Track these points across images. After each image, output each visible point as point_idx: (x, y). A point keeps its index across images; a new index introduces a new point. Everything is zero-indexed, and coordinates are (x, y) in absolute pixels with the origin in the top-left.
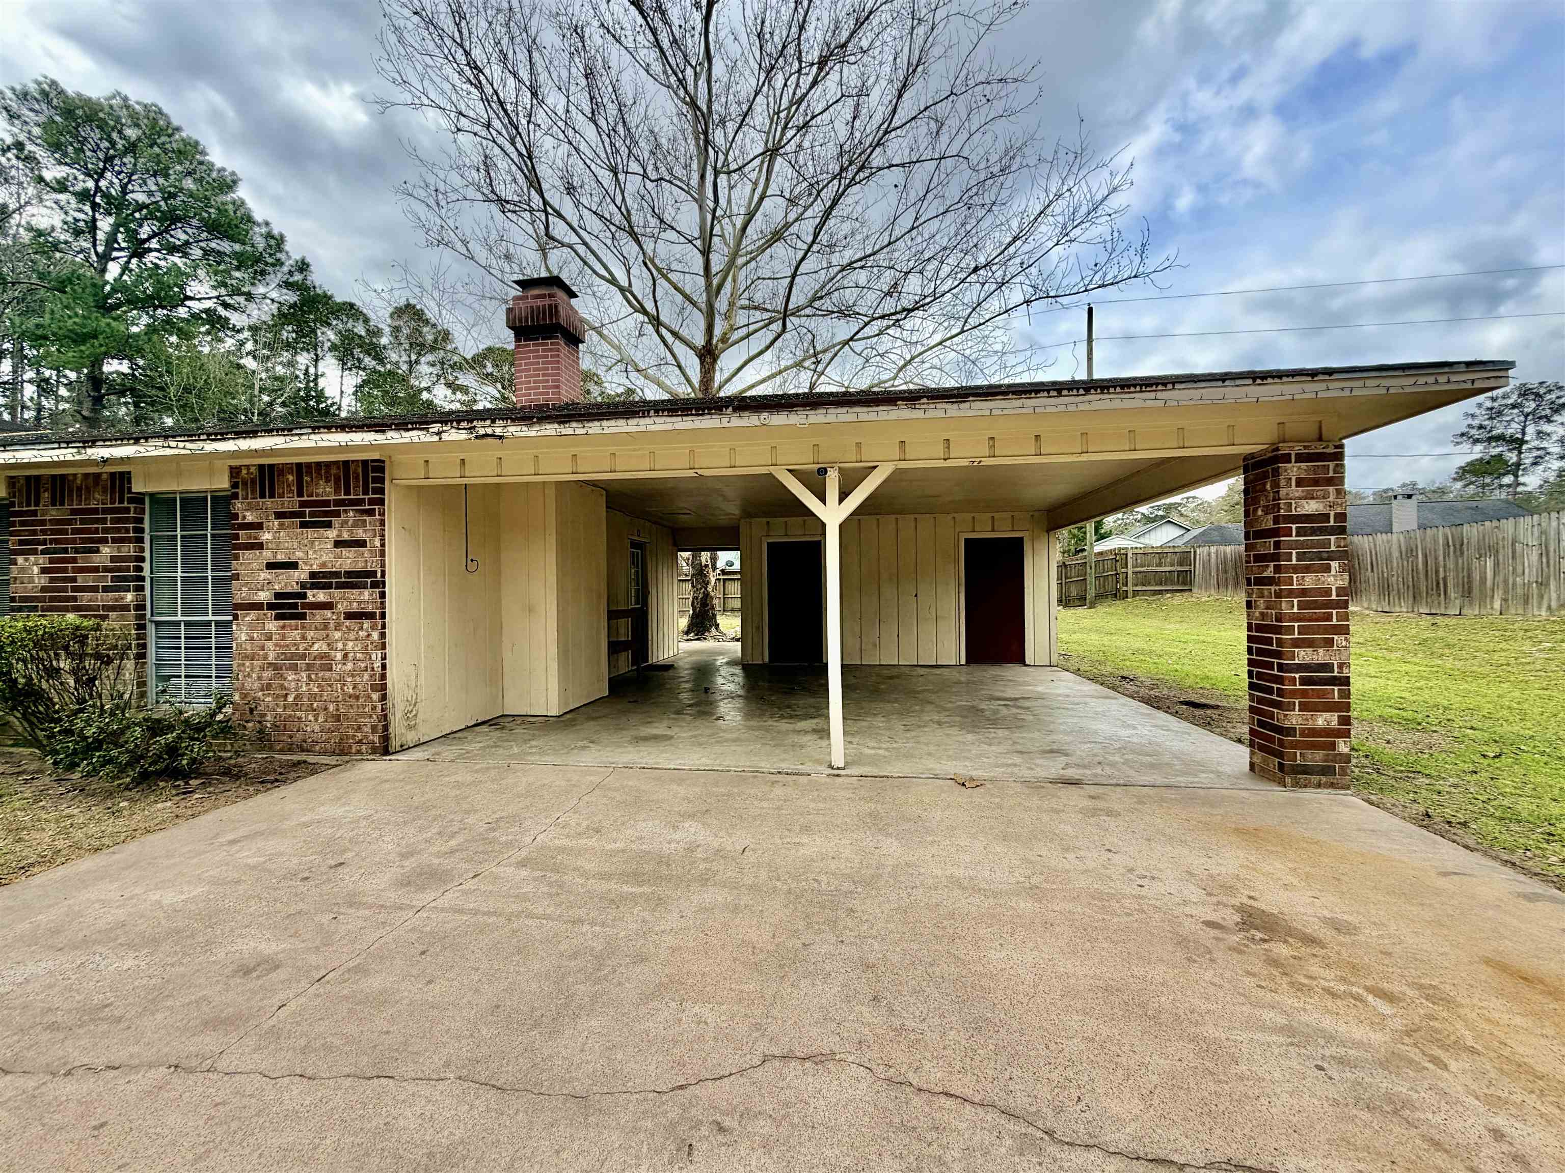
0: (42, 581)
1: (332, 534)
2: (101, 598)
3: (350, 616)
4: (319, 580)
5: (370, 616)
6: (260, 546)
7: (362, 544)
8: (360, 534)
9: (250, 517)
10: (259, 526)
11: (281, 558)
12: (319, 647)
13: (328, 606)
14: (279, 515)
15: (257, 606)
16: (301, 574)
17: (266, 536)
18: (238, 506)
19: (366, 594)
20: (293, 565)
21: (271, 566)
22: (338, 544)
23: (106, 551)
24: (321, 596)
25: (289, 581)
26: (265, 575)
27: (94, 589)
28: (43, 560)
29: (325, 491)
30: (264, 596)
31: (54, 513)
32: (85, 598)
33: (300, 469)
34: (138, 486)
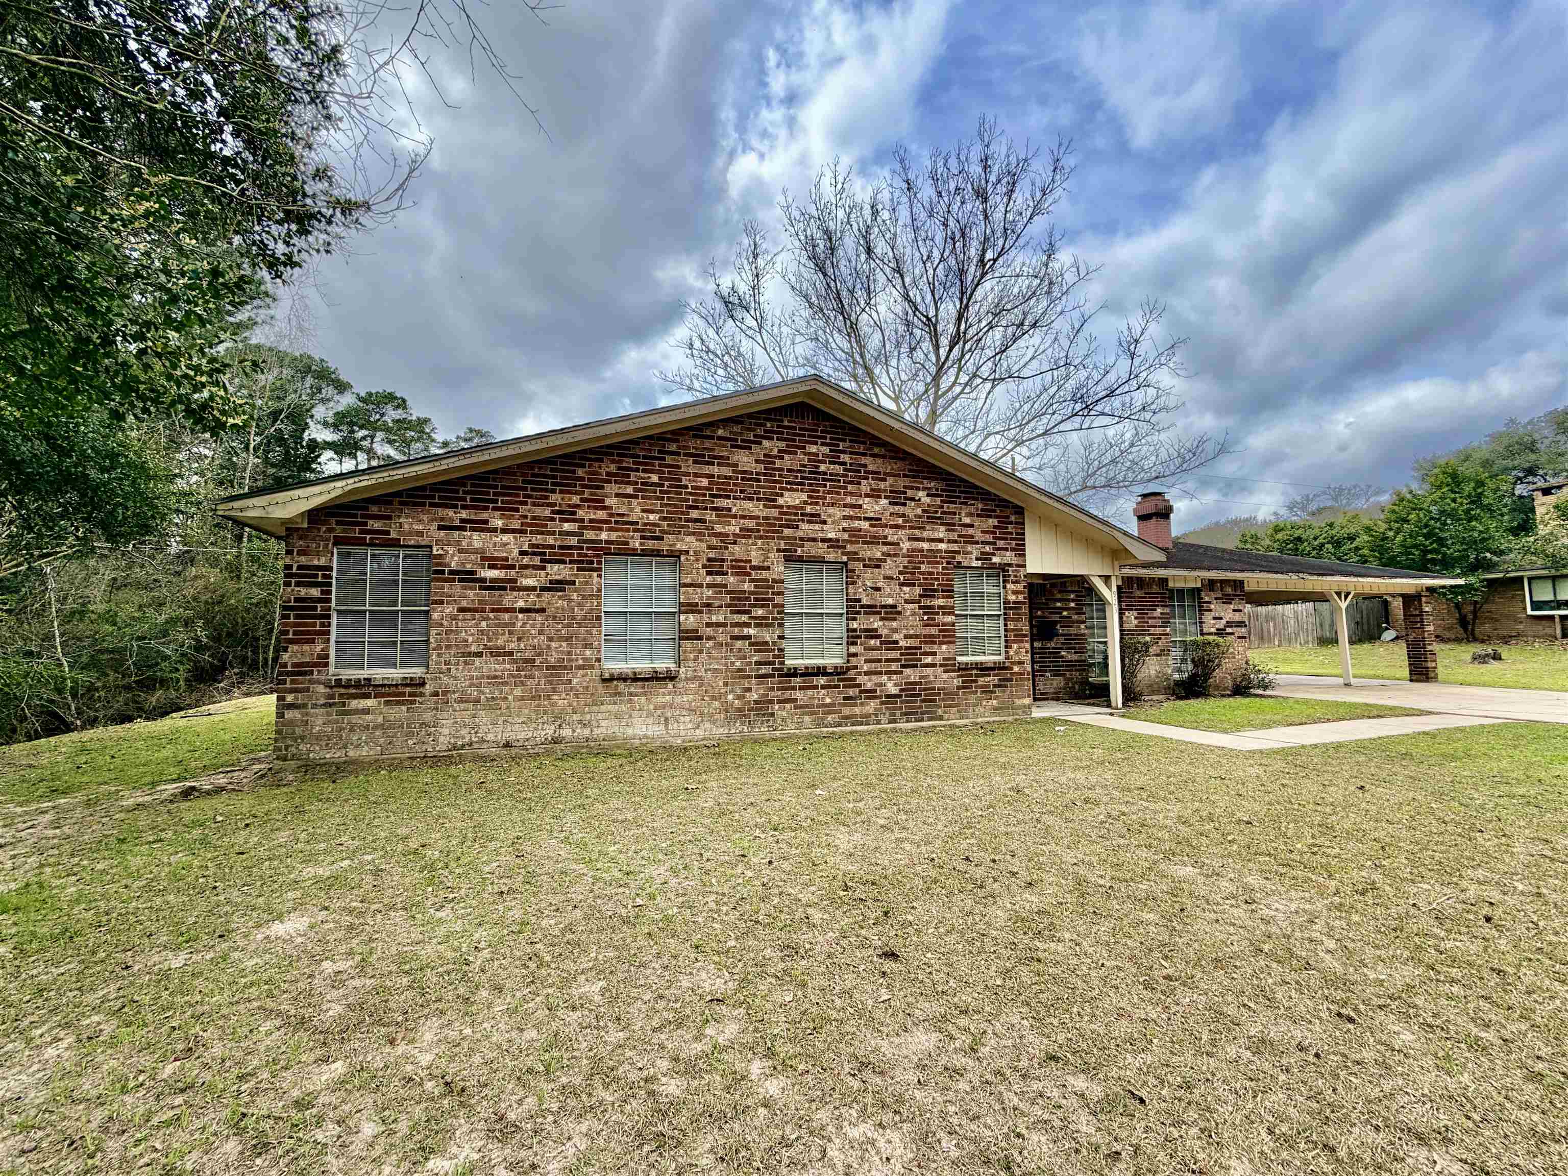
0: (1135, 622)
1: (1232, 607)
2: (1159, 630)
3: (1239, 637)
4: (1230, 624)
5: (1244, 637)
6: (1210, 610)
7: (1242, 611)
9: (1207, 599)
10: (1209, 603)
11: (1217, 615)
13: (1232, 634)
14: (1216, 599)
15: (1213, 634)
16: (1223, 622)
17: (1212, 607)
18: (1203, 594)
19: (1243, 630)
20: (1222, 618)
21: (1214, 618)
22: (1234, 611)
23: (1159, 610)
24: (1230, 630)
25: (1221, 624)
26: (1213, 622)
27: (1155, 626)
28: (1135, 613)
29: (1229, 590)
30: (1214, 630)
31: (1138, 593)
33: (1221, 582)
34: (1170, 584)
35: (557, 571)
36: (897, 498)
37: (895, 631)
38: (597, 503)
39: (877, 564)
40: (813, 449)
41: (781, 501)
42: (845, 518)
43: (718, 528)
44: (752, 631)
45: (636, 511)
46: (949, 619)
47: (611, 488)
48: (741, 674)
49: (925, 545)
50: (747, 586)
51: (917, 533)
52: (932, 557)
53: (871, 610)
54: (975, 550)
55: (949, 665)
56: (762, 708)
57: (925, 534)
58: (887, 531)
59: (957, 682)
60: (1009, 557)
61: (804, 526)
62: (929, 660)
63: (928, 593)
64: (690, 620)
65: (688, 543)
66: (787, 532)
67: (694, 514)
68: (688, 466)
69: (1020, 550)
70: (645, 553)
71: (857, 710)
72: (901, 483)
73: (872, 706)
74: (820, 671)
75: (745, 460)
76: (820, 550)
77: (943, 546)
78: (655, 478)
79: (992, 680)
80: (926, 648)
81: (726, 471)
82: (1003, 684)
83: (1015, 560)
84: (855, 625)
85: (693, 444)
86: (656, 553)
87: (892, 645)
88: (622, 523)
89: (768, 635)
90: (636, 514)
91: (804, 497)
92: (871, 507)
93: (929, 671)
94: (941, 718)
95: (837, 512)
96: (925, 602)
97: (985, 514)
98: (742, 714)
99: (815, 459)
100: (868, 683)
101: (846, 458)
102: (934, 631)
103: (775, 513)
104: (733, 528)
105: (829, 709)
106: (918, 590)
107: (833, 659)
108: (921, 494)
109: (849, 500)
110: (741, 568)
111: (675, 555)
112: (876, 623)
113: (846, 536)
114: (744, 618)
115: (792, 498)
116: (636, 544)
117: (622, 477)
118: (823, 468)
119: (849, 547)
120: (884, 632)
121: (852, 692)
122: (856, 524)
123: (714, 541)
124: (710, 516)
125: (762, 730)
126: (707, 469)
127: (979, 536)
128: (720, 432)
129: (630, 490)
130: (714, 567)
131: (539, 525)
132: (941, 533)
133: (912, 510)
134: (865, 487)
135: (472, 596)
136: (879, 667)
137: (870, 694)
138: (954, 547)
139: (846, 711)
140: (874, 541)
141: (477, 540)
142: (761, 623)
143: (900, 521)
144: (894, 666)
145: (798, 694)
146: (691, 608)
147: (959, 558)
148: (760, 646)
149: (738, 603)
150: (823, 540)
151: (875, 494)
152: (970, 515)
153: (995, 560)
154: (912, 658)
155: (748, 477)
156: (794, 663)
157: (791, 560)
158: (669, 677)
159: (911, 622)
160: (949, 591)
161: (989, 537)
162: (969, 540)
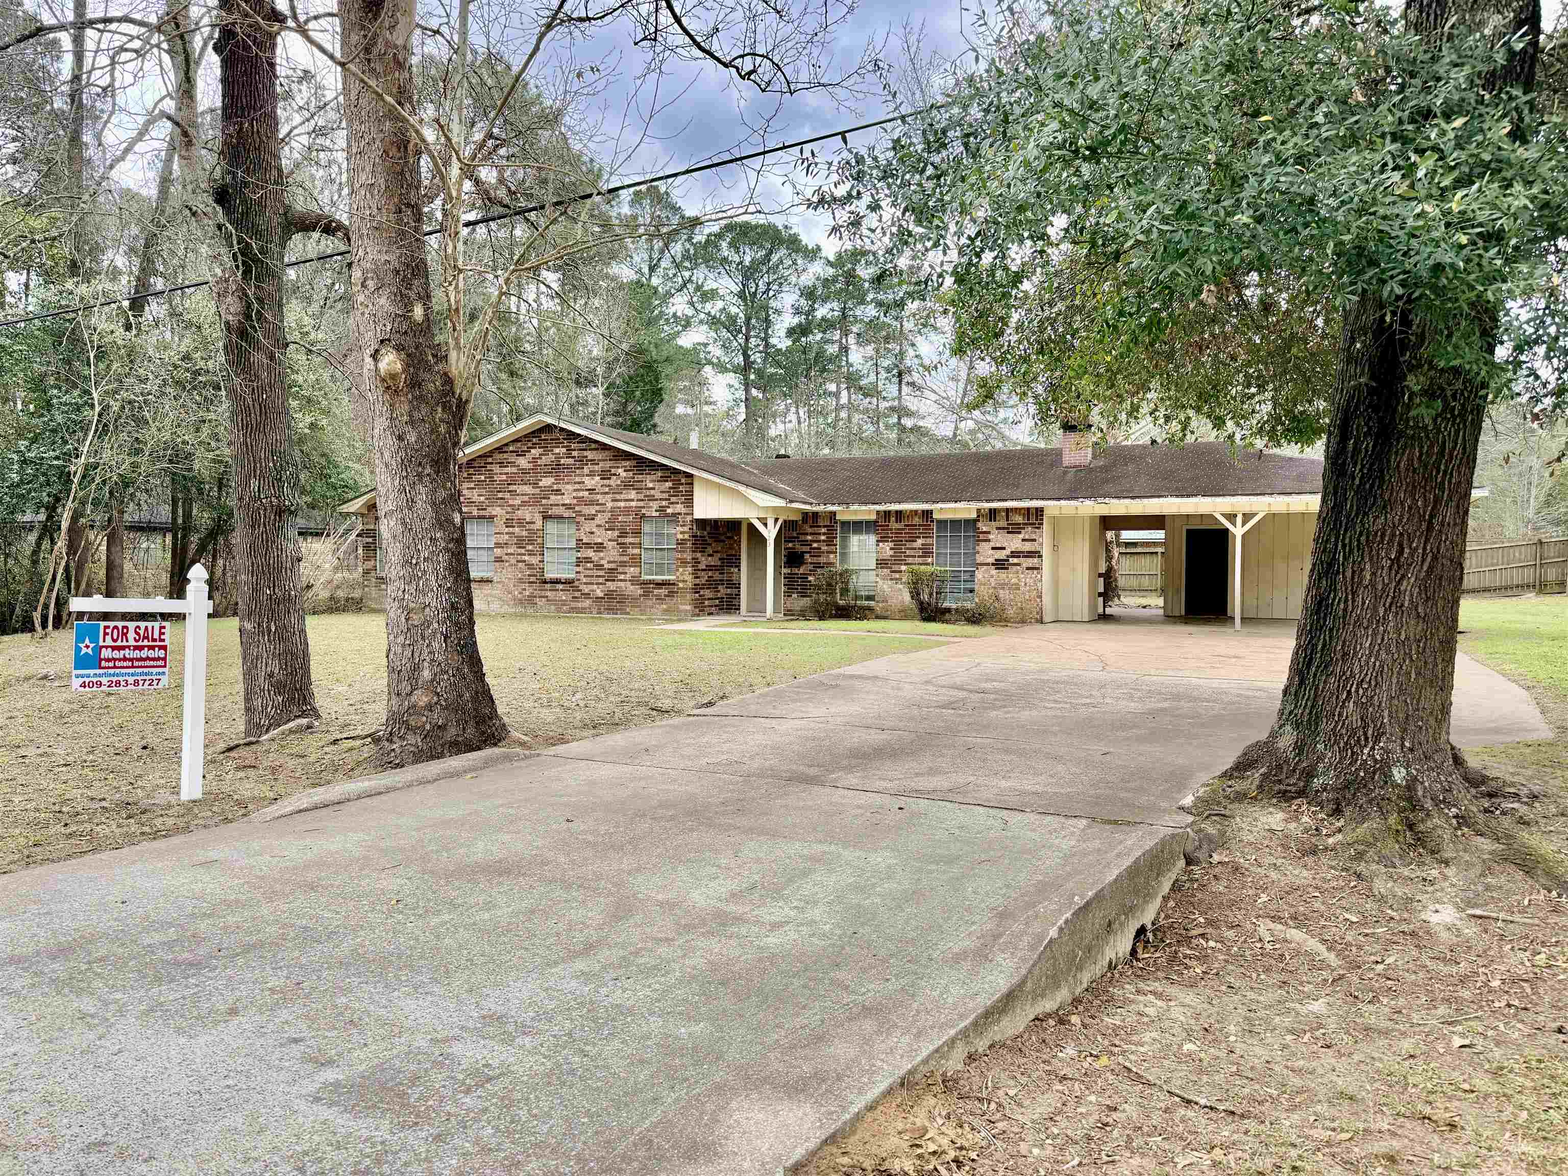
0: (890, 553)
1: (1021, 536)
2: (918, 560)
3: (1028, 569)
4: (1015, 554)
5: (1036, 569)
6: (989, 540)
7: (1034, 540)
8: (1034, 536)
9: (985, 529)
10: (989, 533)
11: (998, 545)
12: (1014, 581)
13: (1018, 564)
14: (998, 528)
15: (988, 564)
16: (1007, 552)
17: (991, 537)
18: (979, 525)
19: (1036, 560)
20: (1004, 548)
21: (993, 548)
22: (1023, 540)
23: (920, 542)
24: (1015, 560)
25: (1001, 555)
26: (991, 552)
27: (913, 557)
28: (891, 545)
29: (1019, 519)
30: (990, 560)
32: (910, 560)
33: (1007, 510)
34: (936, 516)
36: (605, 475)
37: (602, 559)
39: (591, 518)
40: (557, 450)
41: (541, 484)
42: (575, 490)
43: (511, 502)
44: (526, 558)
45: (475, 496)
46: (636, 551)
48: (521, 581)
49: (622, 504)
50: (524, 533)
51: (618, 496)
52: (627, 511)
53: (588, 545)
54: (655, 505)
55: (635, 581)
56: (531, 600)
57: (622, 497)
58: (599, 497)
59: (640, 592)
60: (679, 508)
61: (552, 497)
62: (622, 577)
63: (623, 534)
64: (498, 552)
65: (497, 511)
66: (544, 501)
67: (500, 495)
68: (496, 469)
69: (689, 502)
70: (479, 517)
71: (580, 605)
72: (609, 464)
73: (587, 603)
74: (557, 581)
75: (523, 462)
76: (560, 511)
77: (633, 504)
78: (483, 478)
79: (663, 591)
80: (620, 570)
81: (514, 470)
82: (671, 594)
83: (684, 510)
84: (579, 555)
85: (498, 457)
86: (484, 517)
87: (599, 567)
88: (470, 503)
89: (534, 560)
90: (475, 498)
91: (552, 480)
92: (590, 482)
93: (622, 584)
94: (628, 613)
95: (569, 487)
96: (620, 540)
97: (664, 479)
98: (521, 602)
99: (558, 457)
100: (585, 589)
101: (575, 453)
102: (625, 559)
103: (537, 491)
105: (564, 603)
106: (616, 533)
107: (567, 574)
108: (620, 470)
109: (577, 479)
110: (521, 523)
111: (492, 517)
112: (590, 553)
113: (575, 501)
114: (523, 551)
115: (547, 482)
116: (475, 513)
117: (469, 479)
118: (562, 461)
119: (577, 508)
120: (595, 559)
121: (577, 594)
122: (581, 494)
123: (509, 509)
124: (507, 495)
125: (530, 611)
126: (506, 470)
127: (658, 495)
128: (511, 448)
129: (472, 485)
130: (509, 523)
132: (633, 494)
133: (614, 481)
134: (586, 470)
136: (594, 580)
137: (587, 596)
138: (641, 504)
139: (573, 605)
140: (592, 503)
142: (531, 553)
143: (607, 490)
144: (601, 580)
145: (549, 594)
146: (498, 545)
147: (644, 511)
148: (530, 566)
149: (520, 543)
150: (563, 505)
151: (591, 474)
152: (652, 481)
153: (669, 511)
154: (612, 575)
155: (524, 472)
156: (549, 576)
157: (546, 517)
158: (489, 581)
159: (612, 554)
160: (637, 533)
161: (665, 496)
162: (652, 498)
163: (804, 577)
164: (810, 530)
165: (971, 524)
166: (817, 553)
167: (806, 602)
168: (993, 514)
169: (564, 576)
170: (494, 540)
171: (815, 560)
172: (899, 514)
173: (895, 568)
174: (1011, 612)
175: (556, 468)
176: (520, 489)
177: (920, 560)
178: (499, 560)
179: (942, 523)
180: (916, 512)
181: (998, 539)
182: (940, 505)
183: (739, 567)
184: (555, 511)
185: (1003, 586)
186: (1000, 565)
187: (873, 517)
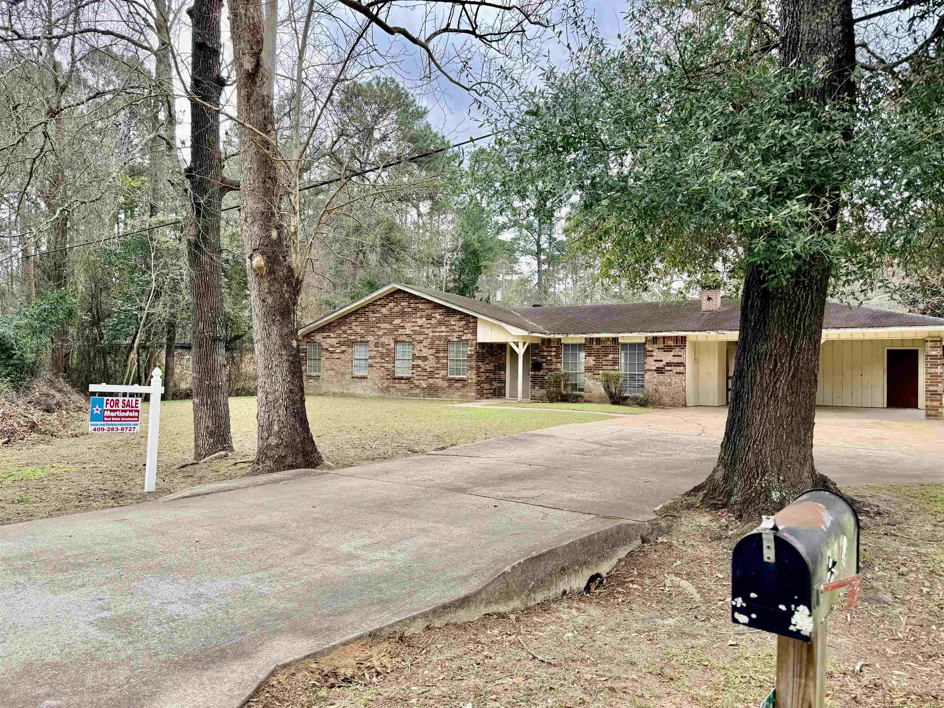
1: (672, 353)
2: (609, 368)
3: (677, 373)
4: (668, 364)
5: (682, 373)
6: (653, 356)
7: (681, 356)
8: (680, 354)
9: (650, 349)
10: (653, 351)
11: (658, 359)
12: (669, 380)
13: (671, 371)
14: (658, 349)
15: (652, 370)
16: (664, 363)
17: (654, 354)
18: (647, 346)
19: (682, 368)
20: (662, 361)
21: (655, 361)
22: (674, 356)
23: (611, 356)
24: (669, 368)
25: (660, 365)
26: (654, 363)
27: (607, 365)
28: (594, 358)
29: (671, 343)
30: (654, 368)
31: (597, 347)
32: (605, 367)
33: (664, 338)
34: (620, 341)
35: (343, 348)
36: (429, 317)
37: (426, 365)
38: (351, 328)
39: (421, 342)
40: (403, 304)
41: (394, 323)
42: (412, 326)
43: (378, 333)
44: (385, 365)
45: (359, 330)
46: (445, 361)
47: (354, 324)
48: (382, 378)
49: (437, 334)
50: (384, 351)
51: (435, 330)
52: (439, 338)
53: (419, 358)
54: (456, 334)
55: (444, 378)
56: (387, 389)
57: (438, 330)
58: (425, 330)
59: (447, 385)
60: (469, 336)
61: (400, 330)
62: (437, 376)
63: (438, 352)
64: (370, 361)
65: (370, 338)
66: (395, 333)
67: (372, 329)
68: (371, 315)
69: (475, 333)
70: (361, 342)
71: (414, 392)
72: (430, 311)
73: (418, 391)
74: (401, 378)
75: (384, 311)
76: (404, 338)
77: (444, 334)
78: (363, 319)
79: (459, 385)
80: (436, 372)
81: (380, 315)
82: (464, 386)
83: (472, 338)
84: (414, 363)
85: (372, 307)
86: (363, 342)
87: (425, 370)
88: (356, 333)
89: (390, 366)
90: (359, 331)
91: (400, 320)
92: (420, 322)
93: (437, 380)
94: (440, 397)
95: (409, 325)
96: (437, 355)
97: (461, 320)
98: (382, 390)
99: (403, 307)
100: (417, 383)
101: (412, 305)
102: (439, 365)
103: (392, 327)
104: (381, 333)
105: (405, 391)
106: (434, 351)
107: (407, 374)
108: (437, 315)
109: (413, 320)
110: (383, 345)
111: (367, 342)
112: (420, 362)
113: (412, 333)
114: (383, 361)
115: (397, 321)
116: (359, 339)
117: (355, 320)
118: (406, 310)
119: (413, 337)
120: (422, 365)
121: (412, 386)
122: (415, 328)
123: (377, 337)
124: (376, 329)
125: (387, 395)
126: (375, 315)
127: (457, 329)
128: (378, 303)
129: (358, 324)
130: (376, 345)
131: (339, 336)
132: (443, 328)
133: (433, 321)
134: (418, 315)
135: (328, 354)
136: (421, 378)
137: (418, 387)
138: (448, 334)
139: (410, 392)
140: (421, 333)
141: (329, 340)
142: (388, 362)
143: (429, 326)
144: (425, 378)
145: (397, 385)
146: (371, 358)
147: (449, 338)
148: (387, 369)
149: (382, 356)
150: (406, 335)
151: (421, 317)
152: (454, 321)
153: (463, 338)
154: (431, 375)
155: (385, 316)
156: (397, 375)
157: (396, 342)
158: (365, 378)
159: (432, 362)
160: (446, 351)
161: (462, 329)
162: (454, 331)
163: (543, 377)
164: (546, 349)
165: (641, 346)
166: (550, 362)
167: (544, 391)
168: (655, 340)
169: (404, 375)
170: (368, 354)
171: (549, 367)
172: (598, 340)
173: (596, 372)
174: (666, 399)
175: (402, 314)
176: (383, 326)
177: (611, 367)
178: (371, 366)
179: (624, 345)
180: (608, 338)
181: (658, 354)
182: (622, 335)
183: (505, 371)
184: (400, 338)
185: (661, 383)
186: (660, 371)
187: (583, 341)
